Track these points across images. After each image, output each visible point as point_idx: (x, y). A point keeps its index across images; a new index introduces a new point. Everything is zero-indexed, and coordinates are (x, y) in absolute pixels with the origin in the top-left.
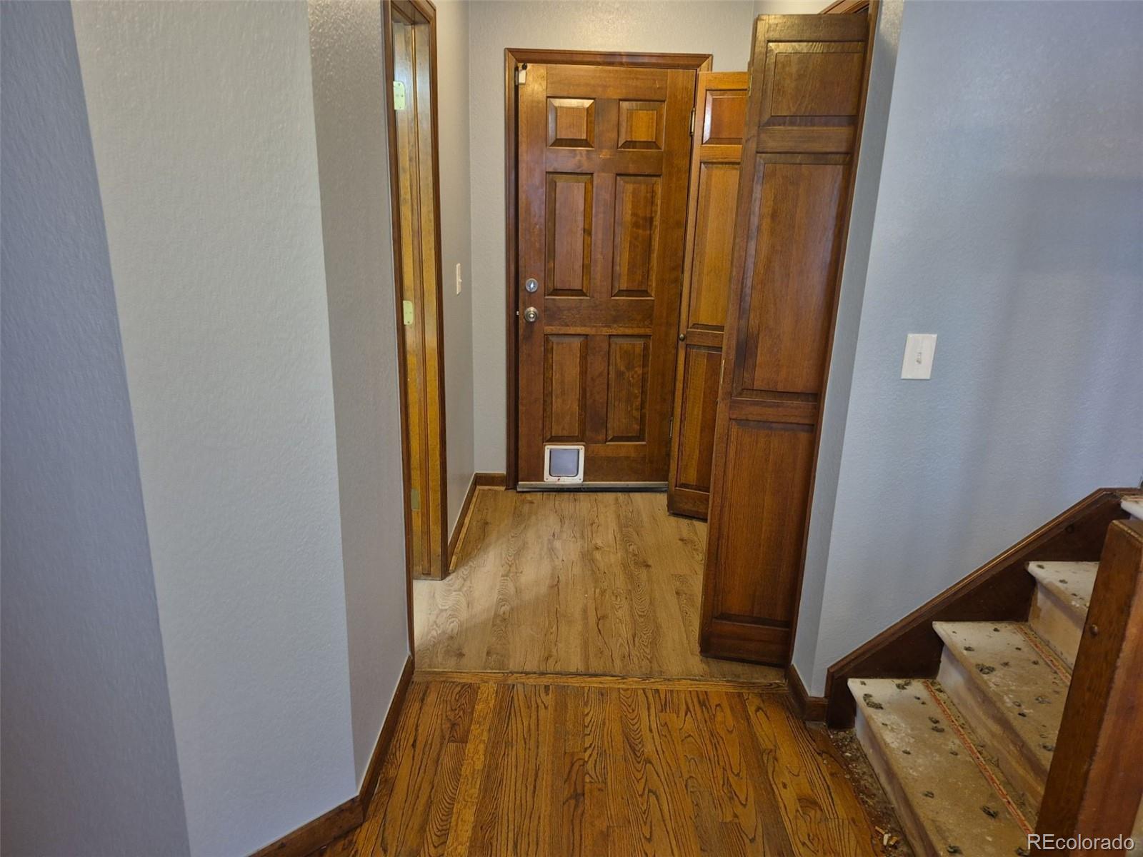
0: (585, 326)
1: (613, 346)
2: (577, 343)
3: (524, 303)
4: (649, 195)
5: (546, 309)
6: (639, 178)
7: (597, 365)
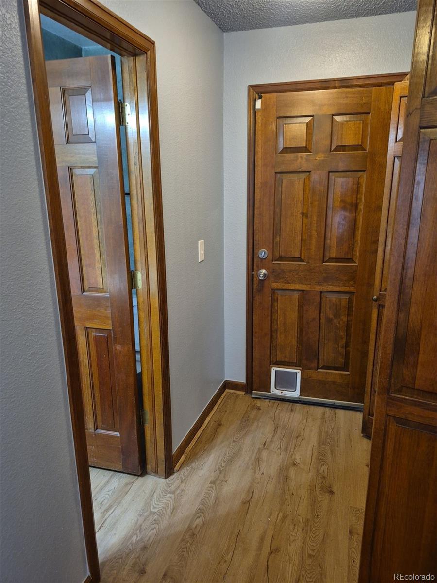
0: (302, 284)
1: (324, 299)
2: (296, 295)
3: (258, 267)
4: (355, 186)
5: (274, 271)
6: (348, 173)
7: (312, 313)
